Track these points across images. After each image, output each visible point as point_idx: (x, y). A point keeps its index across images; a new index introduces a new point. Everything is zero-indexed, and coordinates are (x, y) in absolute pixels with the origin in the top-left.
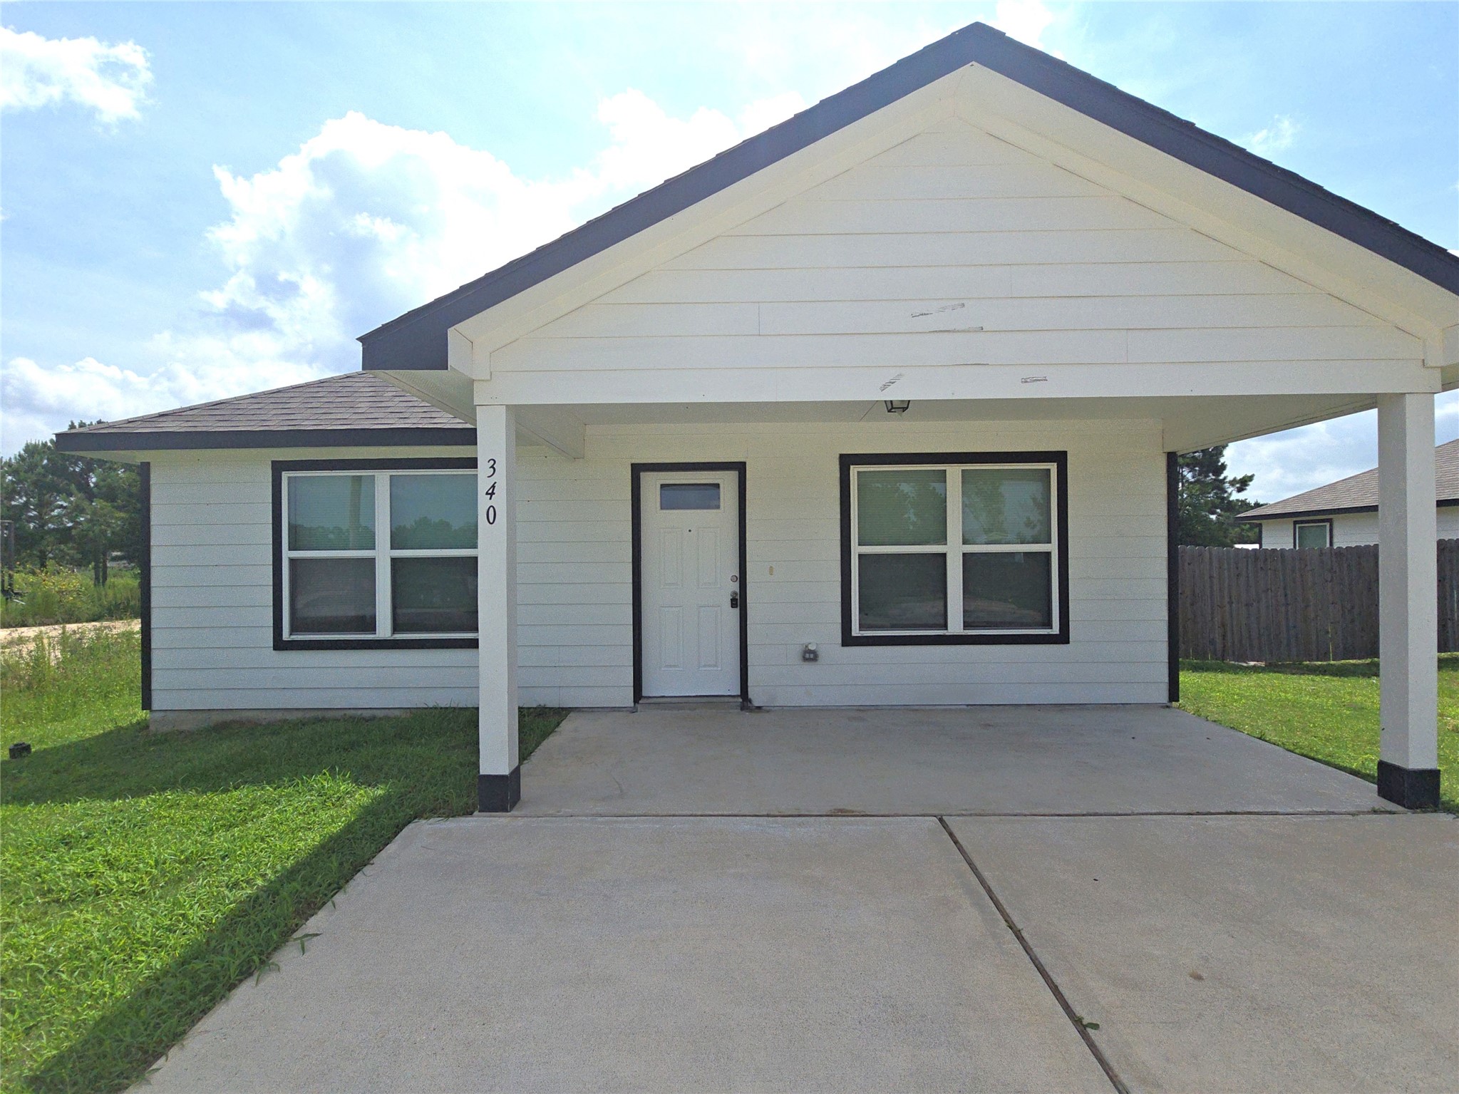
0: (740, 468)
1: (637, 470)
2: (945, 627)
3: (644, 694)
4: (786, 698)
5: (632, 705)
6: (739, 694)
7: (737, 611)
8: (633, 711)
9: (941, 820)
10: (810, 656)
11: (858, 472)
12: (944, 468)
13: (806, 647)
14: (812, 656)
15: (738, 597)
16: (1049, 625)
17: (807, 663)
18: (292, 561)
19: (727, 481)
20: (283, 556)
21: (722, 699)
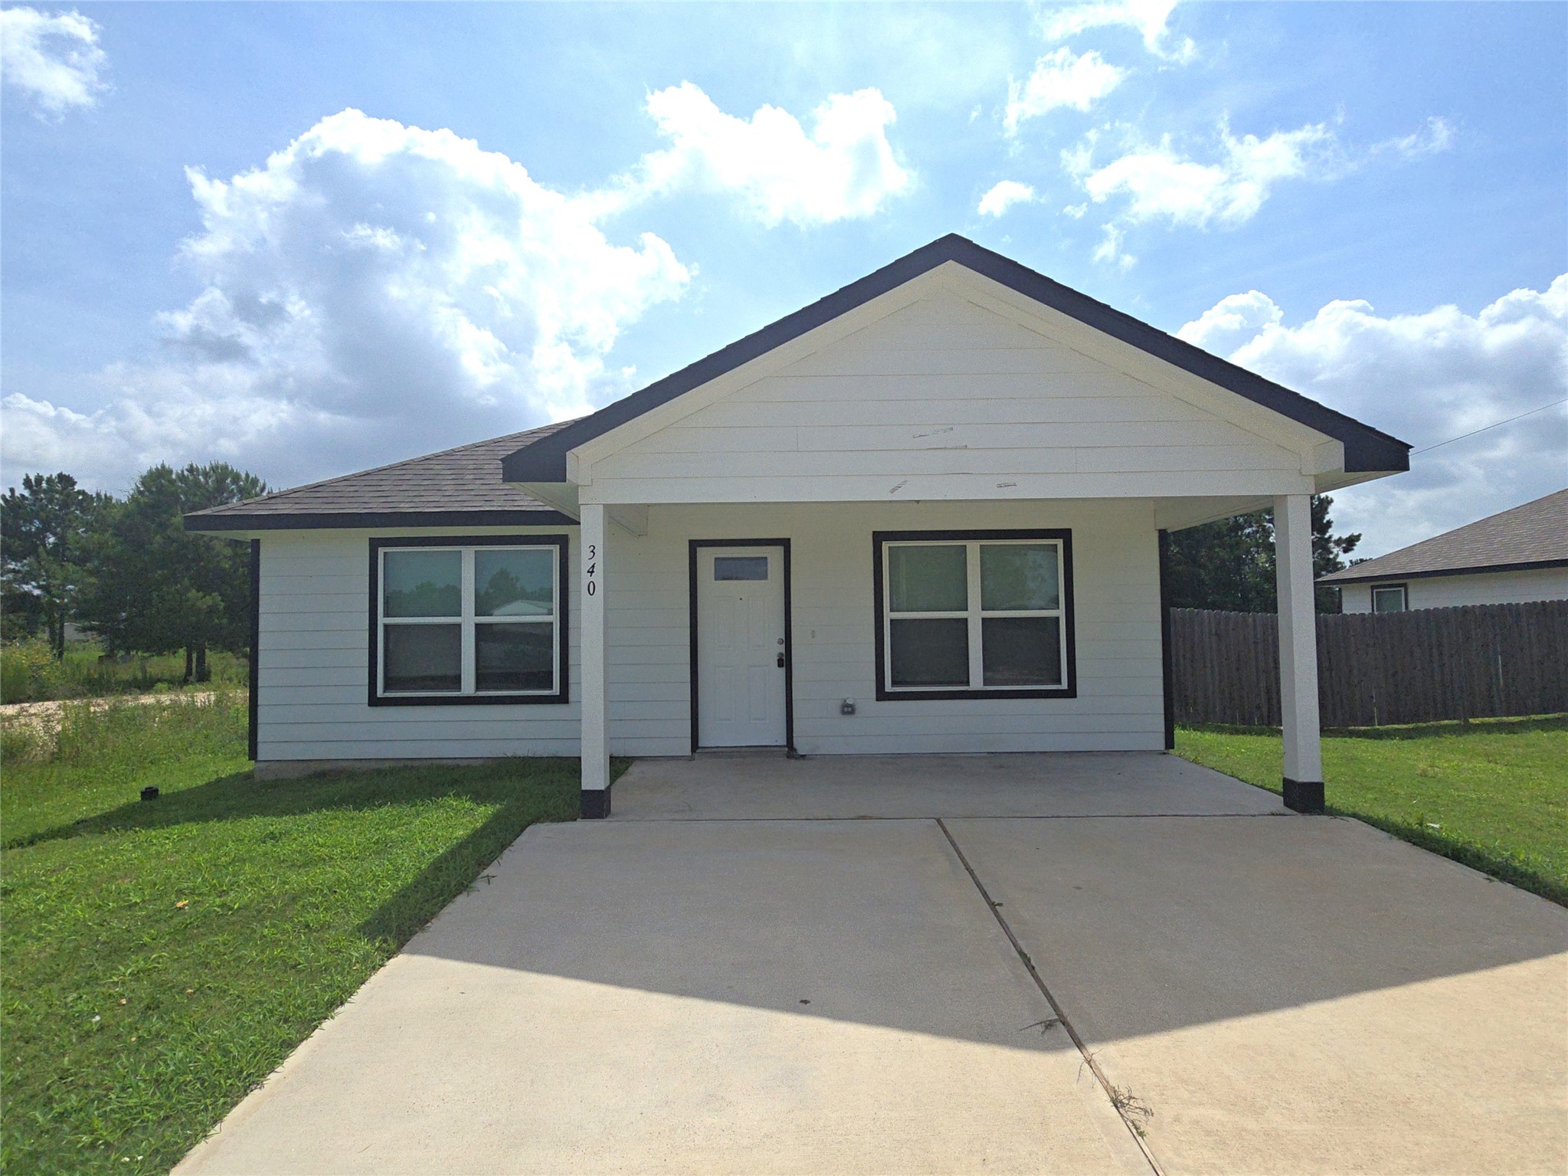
0: (785, 543)
1: (694, 545)
2: (968, 683)
3: (700, 744)
4: (827, 748)
5: (690, 754)
6: (786, 744)
7: (783, 670)
8: (691, 759)
9: (939, 821)
10: (848, 710)
11: (889, 547)
12: (965, 544)
13: (845, 701)
14: (850, 709)
15: (784, 658)
16: (1059, 681)
17: (846, 716)
18: (386, 626)
19: (775, 555)
20: (379, 622)
21: (768, 749)
